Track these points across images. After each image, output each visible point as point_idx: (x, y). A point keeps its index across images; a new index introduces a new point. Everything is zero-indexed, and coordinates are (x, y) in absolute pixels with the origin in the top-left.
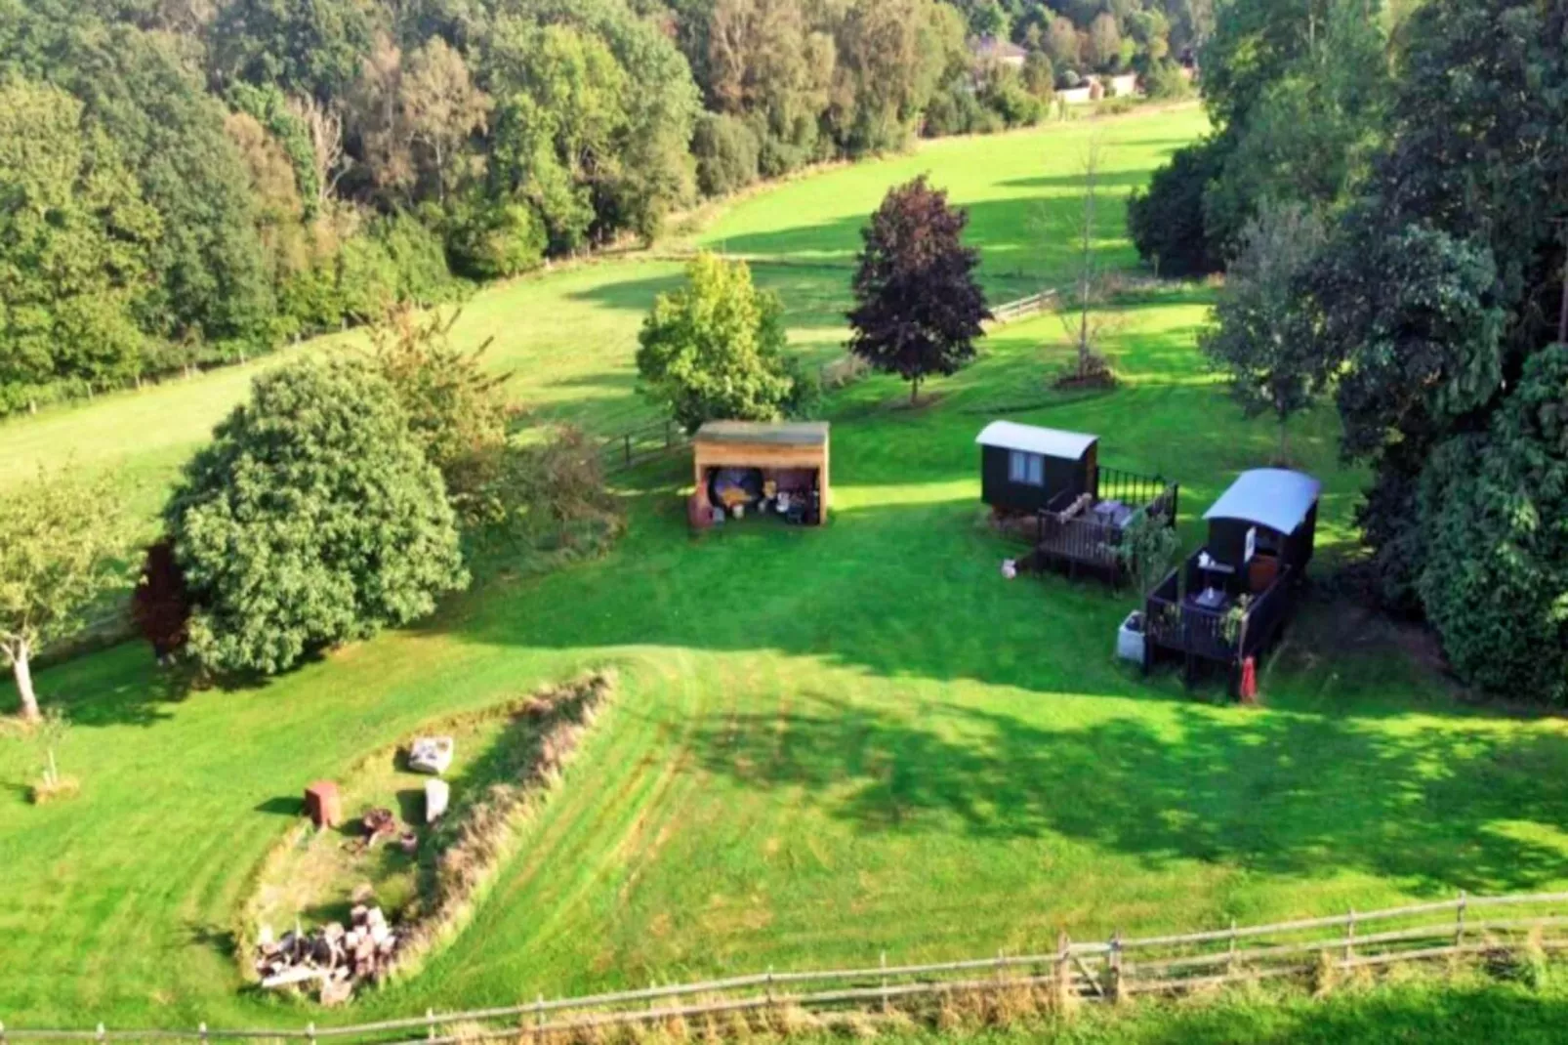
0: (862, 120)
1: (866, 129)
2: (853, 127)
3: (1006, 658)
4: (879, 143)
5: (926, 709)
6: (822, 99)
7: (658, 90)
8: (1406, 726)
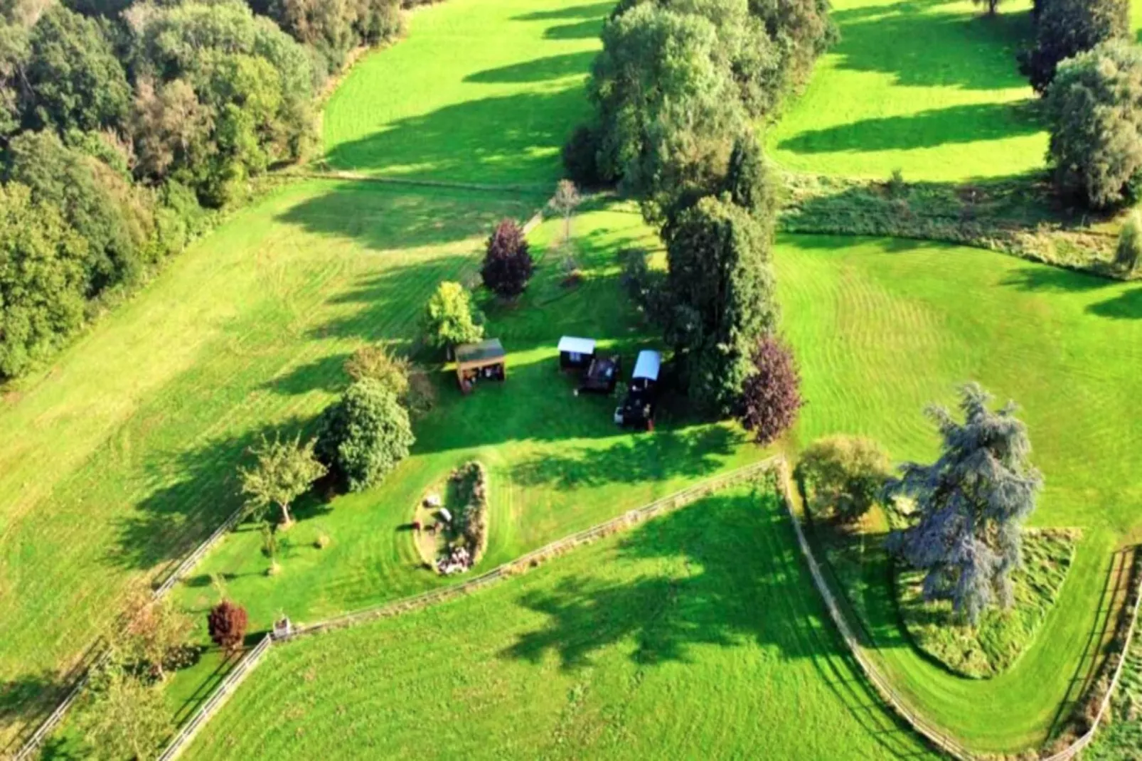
0: (375, 19)
1: (379, 25)
2: (370, 25)
3: (585, 429)
4: (387, 32)
5: (567, 451)
6: (353, 16)
7: (293, 73)
8: (686, 432)
